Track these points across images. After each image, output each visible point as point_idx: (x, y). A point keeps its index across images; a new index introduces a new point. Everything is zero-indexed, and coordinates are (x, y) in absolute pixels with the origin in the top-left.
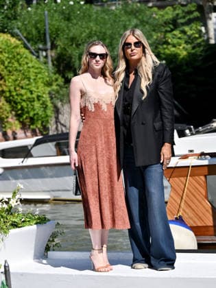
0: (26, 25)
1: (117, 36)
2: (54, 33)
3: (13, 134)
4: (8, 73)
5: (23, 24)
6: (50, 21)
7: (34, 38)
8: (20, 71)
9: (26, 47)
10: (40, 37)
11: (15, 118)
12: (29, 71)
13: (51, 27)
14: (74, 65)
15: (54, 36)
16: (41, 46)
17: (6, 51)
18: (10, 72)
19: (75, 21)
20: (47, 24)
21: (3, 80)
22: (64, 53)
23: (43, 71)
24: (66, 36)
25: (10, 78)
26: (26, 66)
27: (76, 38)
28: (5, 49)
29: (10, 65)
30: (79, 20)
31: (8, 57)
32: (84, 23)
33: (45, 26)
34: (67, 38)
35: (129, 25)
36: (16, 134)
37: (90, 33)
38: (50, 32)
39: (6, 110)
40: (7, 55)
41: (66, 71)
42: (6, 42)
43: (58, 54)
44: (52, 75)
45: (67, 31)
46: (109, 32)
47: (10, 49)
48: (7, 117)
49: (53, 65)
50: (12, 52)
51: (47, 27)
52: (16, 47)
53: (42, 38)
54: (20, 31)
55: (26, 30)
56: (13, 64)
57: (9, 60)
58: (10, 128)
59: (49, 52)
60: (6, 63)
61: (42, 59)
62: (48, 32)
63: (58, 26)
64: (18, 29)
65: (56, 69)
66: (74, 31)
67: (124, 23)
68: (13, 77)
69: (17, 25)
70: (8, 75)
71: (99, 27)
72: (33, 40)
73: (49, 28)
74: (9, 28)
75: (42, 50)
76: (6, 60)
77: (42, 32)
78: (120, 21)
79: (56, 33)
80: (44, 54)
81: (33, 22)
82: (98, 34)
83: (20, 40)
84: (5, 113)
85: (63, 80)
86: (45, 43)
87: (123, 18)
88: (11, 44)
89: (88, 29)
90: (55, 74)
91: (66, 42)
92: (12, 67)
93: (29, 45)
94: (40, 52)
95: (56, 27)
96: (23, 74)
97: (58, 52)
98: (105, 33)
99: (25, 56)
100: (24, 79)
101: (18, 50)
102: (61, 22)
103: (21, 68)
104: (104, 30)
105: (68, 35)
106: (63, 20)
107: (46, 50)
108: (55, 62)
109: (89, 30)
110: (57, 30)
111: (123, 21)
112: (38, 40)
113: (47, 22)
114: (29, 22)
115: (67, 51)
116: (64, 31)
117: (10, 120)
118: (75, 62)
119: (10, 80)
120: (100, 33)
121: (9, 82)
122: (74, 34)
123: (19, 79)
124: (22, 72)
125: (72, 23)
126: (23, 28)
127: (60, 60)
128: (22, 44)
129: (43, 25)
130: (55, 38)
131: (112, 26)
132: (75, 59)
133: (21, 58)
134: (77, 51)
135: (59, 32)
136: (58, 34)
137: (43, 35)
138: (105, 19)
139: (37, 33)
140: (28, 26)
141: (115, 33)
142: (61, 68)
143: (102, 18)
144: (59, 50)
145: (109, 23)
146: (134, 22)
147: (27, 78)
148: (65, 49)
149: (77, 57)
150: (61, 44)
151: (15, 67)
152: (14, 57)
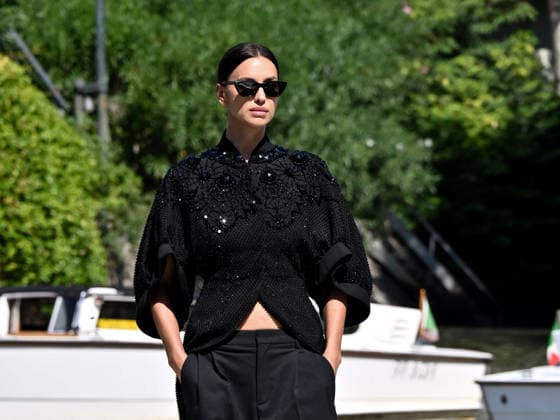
0: (42, 20)
1: (297, 64)
2: (120, 46)
5: (34, 18)
6: (108, 13)
7: (63, 58)
8: (19, 150)
9: (39, 84)
12: (43, 153)
13: (112, 31)
14: (171, 140)
15: (120, 56)
16: (80, 83)
19: (179, 16)
20: (100, 21)
22: (146, 104)
23: (83, 153)
24: (152, 58)
26: (34, 137)
27: (181, 64)
30: (190, 15)
32: (204, 24)
33: (94, 25)
34: (155, 64)
35: (332, 34)
38: (108, 43)
41: (150, 157)
43: (130, 107)
44: (106, 165)
45: (157, 44)
49: (114, 136)
51: (101, 30)
52: (11, 81)
53: (86, 59)
54: (25, 38)
55: (40, 34)
59: (103, 100)
61: (82, 119)
62: (102, 43)
63: (131, 27)
64: (19, 30)
65: (120, 149)
66: (177, 44)
67: (317, 27)
69: (17, 20)
71: (245, 35)
72: (58, 64)
73: (107, 33)
75: (84, 94)
78: (306, 22)
79: (125, 49)
80: (89, 104)
81: (63, 13)
83: (21, 63)
85: (139, 181)
86: (93, 76)
87: (317, 15)
89: (215, 39)
90: (117, 163)
91: (152, 75)
93: (47, 78)
94: (78, 100)
95: (126, 30)
96: (27, 160)
97: (130, 101)
99: (32, 108)
100: (28, 175)
101: (14, 91)
102: (139, 17)
103: (22, 144)
105: (158, 53)
106: (145, 13)
107: (94, 95)
108: (119, 131)
109: (220, 44)
110: (129, 38)
111: (314, 22)
113: (100, 16)
114: (49, 13)
115: (154, 100)
116: (148, 42)
118: (176, 130)
122: (175, 53)
123: (16, 173)
124: (24, 153)
125: (172, 22)
126: (32, 28)
127: (135, 126)
128: (26, 73)
129: (88, 23)
130: (120, 63)
131: (283, 34)
132: (176, 123)
133: (23, 113)
134: (183, 102)
135: (134, 46)
136: (132, 51)
137: (88, 53)
138: (266, 14)
139: (72, 46)
140: (47, 24)
141: (291, 55)
142: (136, 149)
143: (257, 10)
144: (131, 96)
145: (277, 26)
146: (348, 25)
147: (38, 171)
148: (149, 95)
149: (182, 119)
150: (138, 80)
151: (5, 139)
152: (4, 111)
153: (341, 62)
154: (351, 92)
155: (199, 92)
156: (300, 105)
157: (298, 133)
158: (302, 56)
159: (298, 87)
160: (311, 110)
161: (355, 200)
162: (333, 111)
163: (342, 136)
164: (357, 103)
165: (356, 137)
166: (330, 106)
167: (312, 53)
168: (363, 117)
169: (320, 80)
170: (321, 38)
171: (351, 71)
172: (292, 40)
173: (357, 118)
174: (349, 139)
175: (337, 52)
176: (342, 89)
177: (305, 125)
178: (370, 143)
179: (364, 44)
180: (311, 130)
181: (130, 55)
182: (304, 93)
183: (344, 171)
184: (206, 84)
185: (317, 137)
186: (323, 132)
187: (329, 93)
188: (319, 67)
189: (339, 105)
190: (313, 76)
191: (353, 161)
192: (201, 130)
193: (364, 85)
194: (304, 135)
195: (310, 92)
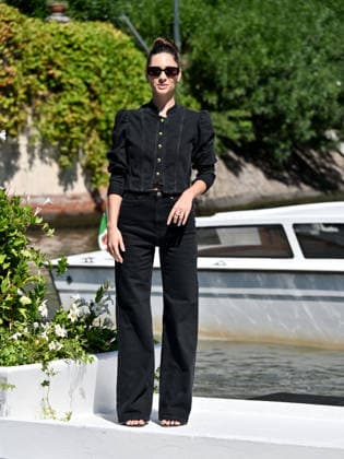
0: (141, 9)
1: (295, 36)
2: (188, 24)
4: (105, 90)
5: (136, 7)
6: (182, 5)
7: (154, 31)
8: (127, 87)
9: (139, 47)
10: (163, 30)
12: (141, 89)
13: (183, 15)
14: (219, 81)
15: (188, 30)
17: (105, 52)
18: (109, 88)
19: (224, 7)
20: (176, 10)
21: (97, 101)
22: (204, 59)
24: (207, 32)
25: (109, 98)
26: (136, 79)
28: (103, 48)
29: (110, 76)
30: (231, 6)
31: (107, 63)
32: (239, 11)
33: (173, 12)
34: (209, 35)
35: (317, 17)
37: (250, 28)
38: (181, 22)
39: (99, 152)
40: (105, 59)
41: (206, 92)
42: (105, 36)
43: (194, 62)
44: (181, 96)
45: (210, 23)
46: (282, 28)
47: (112, 50)
48: (101, 165)
49: (184, 79)
50: (115, 55)
51: (177, 15)
52: (122, 46)
53: (168, 32)
54: (131, 20)
55: (140, 17)
56: (115, 74)
57: (108, 68)
58: (104, 183)
60: (104, 72)
62: (178, 22)
63: (195, 13)
64: (127, 15)
65: (188, 86)
66: (223, 23)
67: (307, 13)
68: (114, 97)
69: (126, 9)
70: (106, 93)
71: (264, 18)
72: (150, 35)
73: (180, 16)
74: (112, 12)
76: (104, 67)
78: (301, 10)
79: (191, 25)
81: (154, 5)
82: (263, 30)
83: (129, 34)
84: (98, 157)
85: (199, 106)
87: (307, 6)
88: (114, 41)
89: (246, 21)
90: (186, 95)
91: (207, 42)
92: (112, 79)
93: (144, 44)
95: (192, 15)
96: (132, 92)
97: (194, 57)
98: (275, 30)
99: (135, 62)
100: (132, 102)
101: (124, 51)
102: (201, 7)
103: (129, 83)
104: (272, 25)
105: (211, 28)
106: (204, 4)
108: (187, 75)
109: (249, 23)
110: (194, 19)
111: (305, 10)
113: (176, 6)
114: (146, 4)
115: (208, 57)
116: (206, 22)
117: (105, 170)
118: (221, 75)
119: (109, 102)
120: (266, 28)
121: (107, 105)
122: (221, 28)
123: (125, 101)
124: (130, 89)
125: (220, 10)
126: (136, 13)
127: (197, 73)
128: (132, 41)
129: (169, 10)
130: (188, 35)
131: (287, 17)
132: (222, 70)
133: (130, 64)
134: (226, 58)
135: (197, 24)
136: (195, 27)
137: (168, 28)
138: (276, 5)
139: (159, 25)
140: (145, 11)
141: (292, 30)
142: (198, 87)
143: (270, 3)
144: (194, 55)
145: (283, 12)
146: (326, 12)
147: (138, 100)
148: (205, 54)
149: (226, 69)
150: (199, 45)
151: (119, 80)
152: (118, 63)
153: (322, 34)
154: (327, 52)
155: (234, 52)
156: (296, 62)
157: (295, 78)
158: (298, 31)
159: (296, 49)
160: (303, 64)
161: (330, 118)
162: (318, 65)
163: (322, 79)
164: (332, 59)
165: (331, 80)
166: (315, 61)
167: (304, 29)
168: (335, 68)
169: (308, 45)
170: (310, 20)
171: (328, 40)
172: (292, 21)
173: (331, 69)
174: (326, 81)
175: (319, 28)
176: (322, 51)
177: (300, 73)
178: (339, 83)
179: (335, 24)
180: (303, 76)
181: (194, 29)
182: (299, 53)
183: (324, 101)
184: (240, 47)
185: (307, 80)
186: (310, 77)
187: (314, 53)
188: (308, 37)
189: (321, 60)
190: (304, 43)
191: (328, 94)
192: (237, 75)
193: (335, 48)
194: (299, 79)
195: (303, 52)
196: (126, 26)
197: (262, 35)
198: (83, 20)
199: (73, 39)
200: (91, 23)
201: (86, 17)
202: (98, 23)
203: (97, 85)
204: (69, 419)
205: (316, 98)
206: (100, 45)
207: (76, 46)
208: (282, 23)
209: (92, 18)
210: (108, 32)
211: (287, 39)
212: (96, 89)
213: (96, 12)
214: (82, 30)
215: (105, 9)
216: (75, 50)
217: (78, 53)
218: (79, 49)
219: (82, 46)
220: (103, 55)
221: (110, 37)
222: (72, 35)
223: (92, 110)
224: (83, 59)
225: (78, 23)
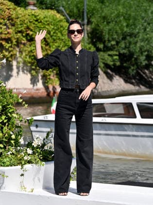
0: (69, 4)
1: (139, 18)
2: (90, 12)
3: (53, 89)
5: (67, 4)
6: (88, 3)
7: (75, 15)
8: (62, 40)
9: (68, 22)
10: (79, 14)
11: (55, 76)
13: (88, 8)
14: (104, 38)
15: (91, 14)
17: (52, 24)
18: (54, 40)
19: (107, 4)
21: (48, 46)
22: (98, 28)
24: (99, 15)
25: (54, 45)
27: (107, 17)
28: (52, 22)
29: (55, 35)
30: (110, 4)
31: (53, 29)
32: (114, 6)
33: (84, 6)
34: (100, 17)
35: (149, 10)
36: (55, 89)
37: (118, 14)
38: (87, 11)
40: (52, 27)
41: (98, 43)
42: (53, 16)
43: (93, 29)
44: (86, 44)
45: (101, 11)
46: (133, 14)
47: (55, 22)
48: (50, 75)
49: (88, 36)
50: (57, 25)
52: (61, 21)
53: (81, 15)
54: (65, 9)
55: (69, 8)
56: (57, 34)
57: (54, 31)
58: (51, 83)
59: (85, 27)
60: (52, 33)
62: (86, 10)
63: (94, 7)
64: (63, 7)
65: (90, 40)
66: (106, 11)
68: (56, 44)
69: (63, 4)
70: (53, 42)
71: (125, 10)
72: (74, 16)
73: (87, 8)
74: (56, 6)
76: (52, 30)
77: (81, 11)
78: (142, 6)
79: (92, 12)
81: (75, 2)
82: (124, 15)
83: (63, 16)
85: (95, 49)
86: (83, 20)
87: (145, 4)
88: (57, 18)
89: (117, 10)
90: (89, 44)
91: (99, 20)
92: (56, 36)
95: (92, 7)
96: (64, 42)
97: (93, 27)
98: (130, 15)
100: (65, 46)
101: (62, 24)
102: (96, 4)
103: (63, 38)
104: (129, 13)
105: (101, 14)
106: (98, 3)
108: (90, 35)
109: (118, 12)
110: (93, 9)
111: (144, 6)
112: (78, 16)
113: (85, 3)
114: (71, 2)
115: (100, 27)
116: (98, 11)
117: (52, 77)
118: (105, 35)
119: (54, 46)
120: (126, 14)
121: (53, 48)
123: (61, 46)
124: (64, 40)
125: (105, 5)
126: (67, 6)
127: (94, 34)
128: (65, 19)
129: (82, 5)
130: (91, 16)
131: (136, 9)
132: (105, 33)
133: (64, 30)
134: (107, 27)
135: (94, 12)
138: (131, 4)
139: (77, 12)
140: (71, 5)
141: (138, 15)
142: (94, 40)
143: (128, 3)
144: (93, 26)
145: (134, 7)
147: (67, 46)
148: (98, 25)
149: (107, 32)
150: (95, 21)
151: (58, 36)
152: (58, 29)
153: (151, 17)
155: (112, 25)
156: (139, 29)
157: (139, 37)
158: (140, 16)
159: (139, 24)
160: (143, 31)
162: (149, 31)
163: (151, 38)
166: (148, 30)
167: (143, 15)
169: (145, 22)
170: (146, 11)
172: (138, 11)
175: (150, 15)
176: (151, 25)
177: (141, 35)
181: (93, 14)
182: (141, 26)
184: (114, 23)
185: (144, 38)
187: (148, 26)
188: (145, 19)
189: (150, 29)
190: (143, 21)
192: (112, 35)
194: (140, 38)
195: (142, 25)
196: (62, 12)
197: (124, 17)
198: (43, 9)
199: (38, 17)
200: (47, 10)
201: (44, 8)
202: (49, 10)
203: (49, 39)
204: (32, 191)
205: (148, 46)
206: (50, 20)
207: (39, 21)
208: (133, 12)
209: (47, 8)
210: (54, 15)
211: (135, 19)
212: (48, 40)
213: (49, 5)
214: (42, 13)
215: (53, 4)
216: (39, 22)
217: (40, 24)
218: (41, 22)
219: (42, 21)
220: (52, 25)
221: (55, 17)
222: (38, 16)
223: (46, 50)
224: (42, 26)
225: (40, 10)
